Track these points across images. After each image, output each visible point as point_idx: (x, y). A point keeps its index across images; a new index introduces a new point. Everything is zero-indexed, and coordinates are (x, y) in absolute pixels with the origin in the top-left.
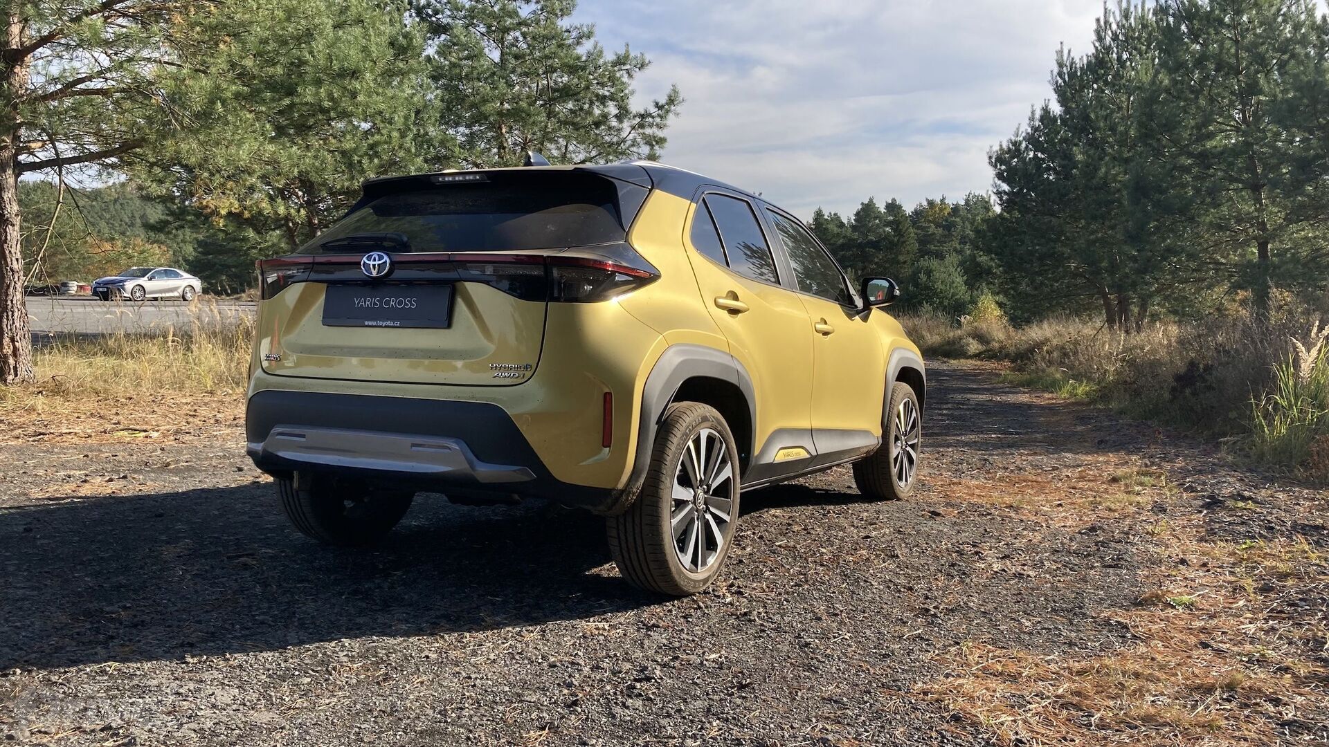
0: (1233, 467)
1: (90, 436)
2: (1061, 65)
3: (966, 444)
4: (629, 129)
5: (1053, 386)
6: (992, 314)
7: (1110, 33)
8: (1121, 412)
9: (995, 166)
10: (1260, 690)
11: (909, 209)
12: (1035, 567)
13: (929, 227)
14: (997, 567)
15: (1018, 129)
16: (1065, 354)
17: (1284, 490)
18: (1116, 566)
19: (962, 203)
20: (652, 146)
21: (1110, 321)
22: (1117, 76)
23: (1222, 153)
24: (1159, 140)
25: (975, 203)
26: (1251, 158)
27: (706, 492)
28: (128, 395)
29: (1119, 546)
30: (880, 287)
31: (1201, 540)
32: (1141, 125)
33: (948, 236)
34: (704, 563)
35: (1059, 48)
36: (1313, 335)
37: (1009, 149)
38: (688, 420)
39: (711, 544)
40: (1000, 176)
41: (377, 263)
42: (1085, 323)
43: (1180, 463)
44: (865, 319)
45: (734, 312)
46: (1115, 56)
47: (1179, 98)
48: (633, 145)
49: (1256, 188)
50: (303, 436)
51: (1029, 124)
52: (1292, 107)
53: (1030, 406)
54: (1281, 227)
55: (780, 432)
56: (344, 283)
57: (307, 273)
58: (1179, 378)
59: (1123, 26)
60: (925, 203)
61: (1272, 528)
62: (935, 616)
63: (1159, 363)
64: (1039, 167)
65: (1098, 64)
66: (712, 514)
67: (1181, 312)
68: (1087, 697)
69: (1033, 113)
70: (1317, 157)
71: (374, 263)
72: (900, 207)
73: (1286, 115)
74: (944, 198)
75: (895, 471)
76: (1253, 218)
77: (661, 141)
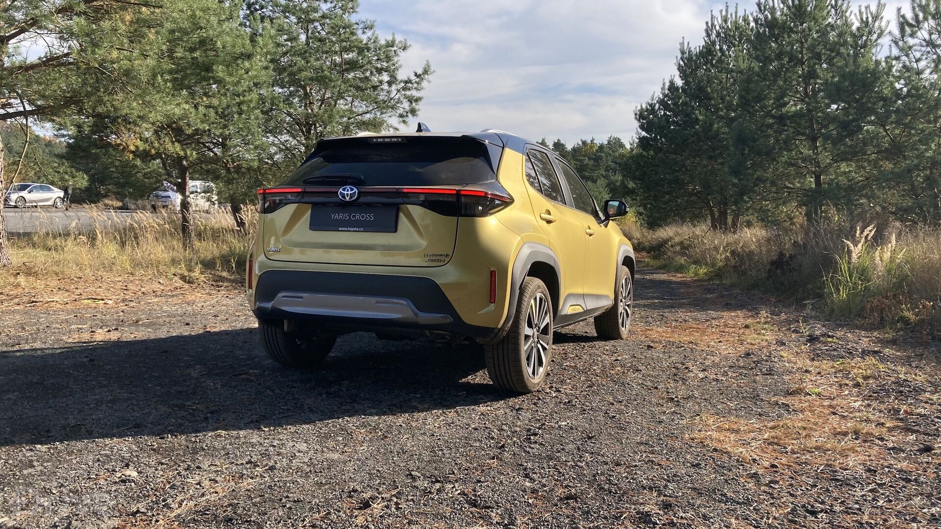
0: (816, 318)
1: (67, 303)
2: (683, 53)
3: (645, 306)
4: (395, 92)
5: (680, 269)
6: (629, 220)
7: (715, 31)
8: (732, 286)
9: (639, 120)
10: (872, 434)
11: (569, 147)
12: (723, 375)
13: (585, 160)
14: (701, 375)
15: (653, 95)
16: (685, 248)
17: (850, 332)
18: (770, 374)
19: (606, 142)
20: (411, 103)
21: (714, 227)
22: (720, 61)
23: (793, 116)
24: (753, 107)
25: (615, 143)
26: (811, 120)
27: (538, 331)
28: (78, 276)
29: (768, 363)
30: (613, 206)
31: (813, 360)
32: (741, 97)
33: (597, 166)
34: (537, 374)
35: (681, 41)
36: (857, 235)
37: (647, 109)
38: (531, 287)
39: (540, 363)
40: (642, 127)
41: (349, 193)
42: (694, 226)
43: (783, 316)
44: (606, 226)
45: (549, 222)
46: (718, 47)
47: (764, 79)
48: (398, 103)
49: (814, 139)
50: (301, 297)
51: (661, 92)
52: (838, 88)
53: (670, 282)
54: (830, 165)
55: (570, 295)
56: (324, 204)
57: (300, 197)
58: (773, 263)
59: (724, 28)
60: (580, 143)
61: (851, 353)
62: (678, 401)
63: (751, 253)
64: (668, 121)
65: (707, 52)
66: (542, 345)
67: (766, 220)
68: (781, 439)
69: (664, 84)
70: (853, 120)
71: (348, 192)
72: (563, 145)
73: (835, 93)
74: (593, 140)
75: (620, 321)
76: (812, 159)
77: (417, 100)
